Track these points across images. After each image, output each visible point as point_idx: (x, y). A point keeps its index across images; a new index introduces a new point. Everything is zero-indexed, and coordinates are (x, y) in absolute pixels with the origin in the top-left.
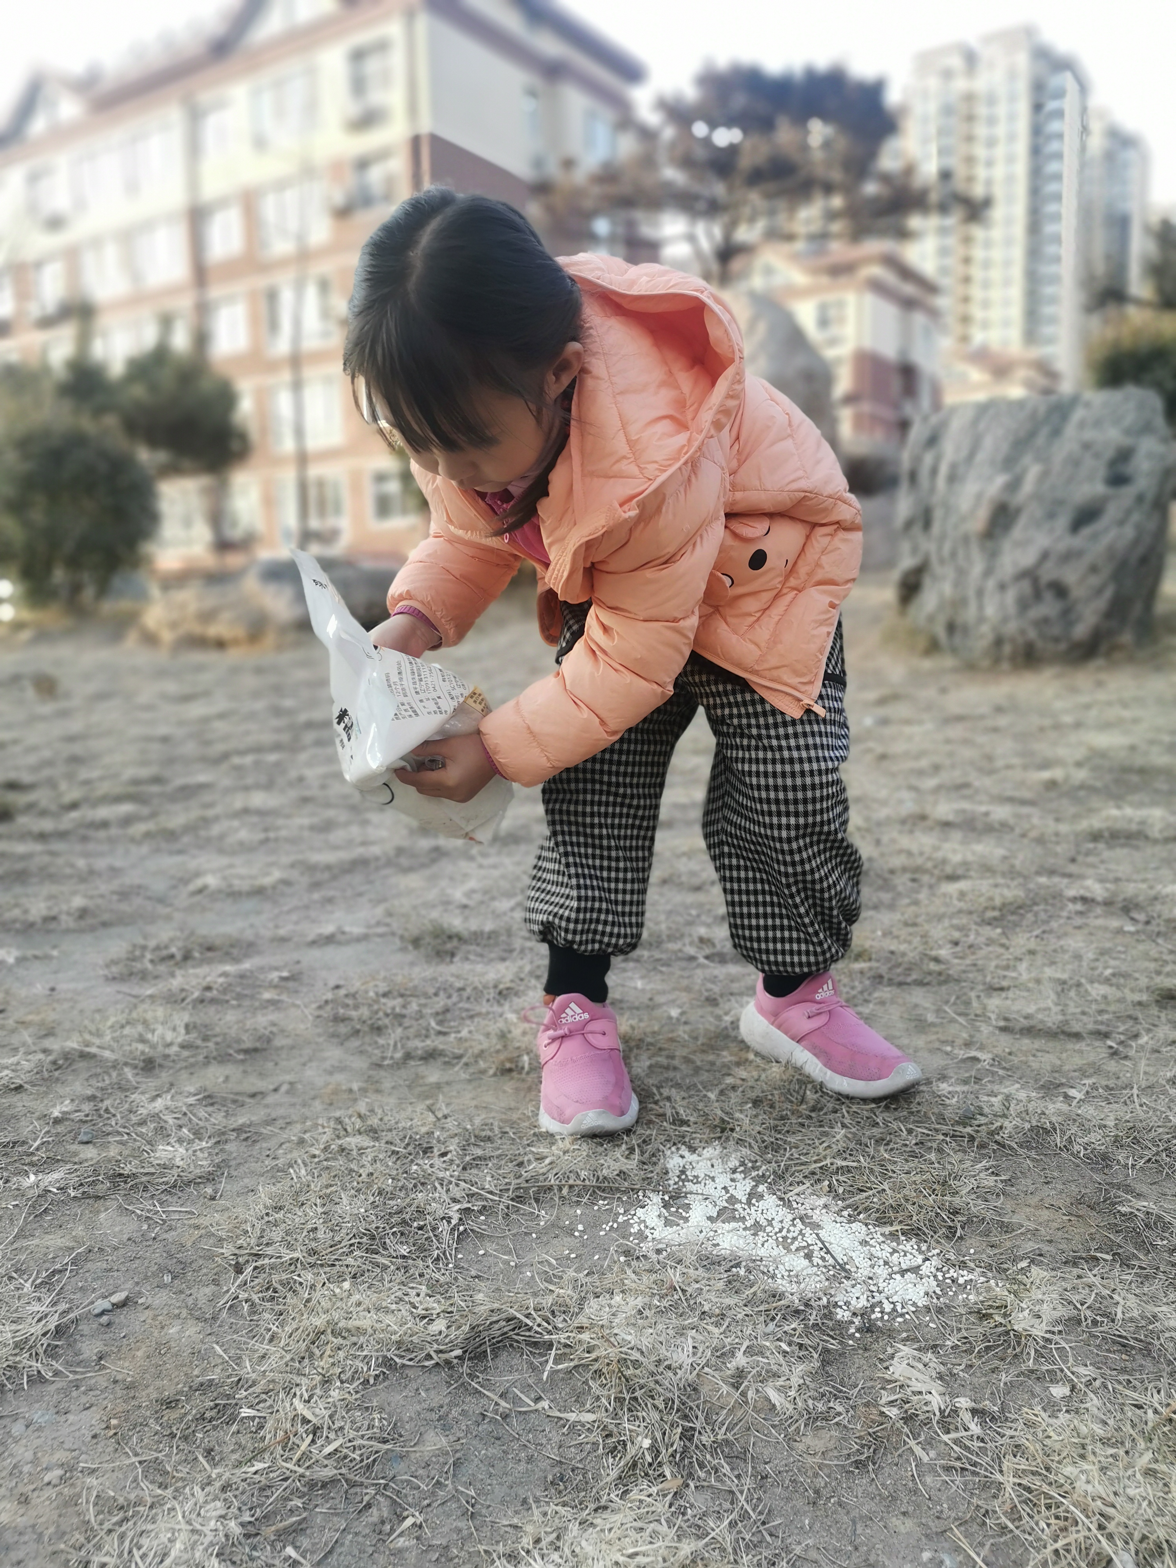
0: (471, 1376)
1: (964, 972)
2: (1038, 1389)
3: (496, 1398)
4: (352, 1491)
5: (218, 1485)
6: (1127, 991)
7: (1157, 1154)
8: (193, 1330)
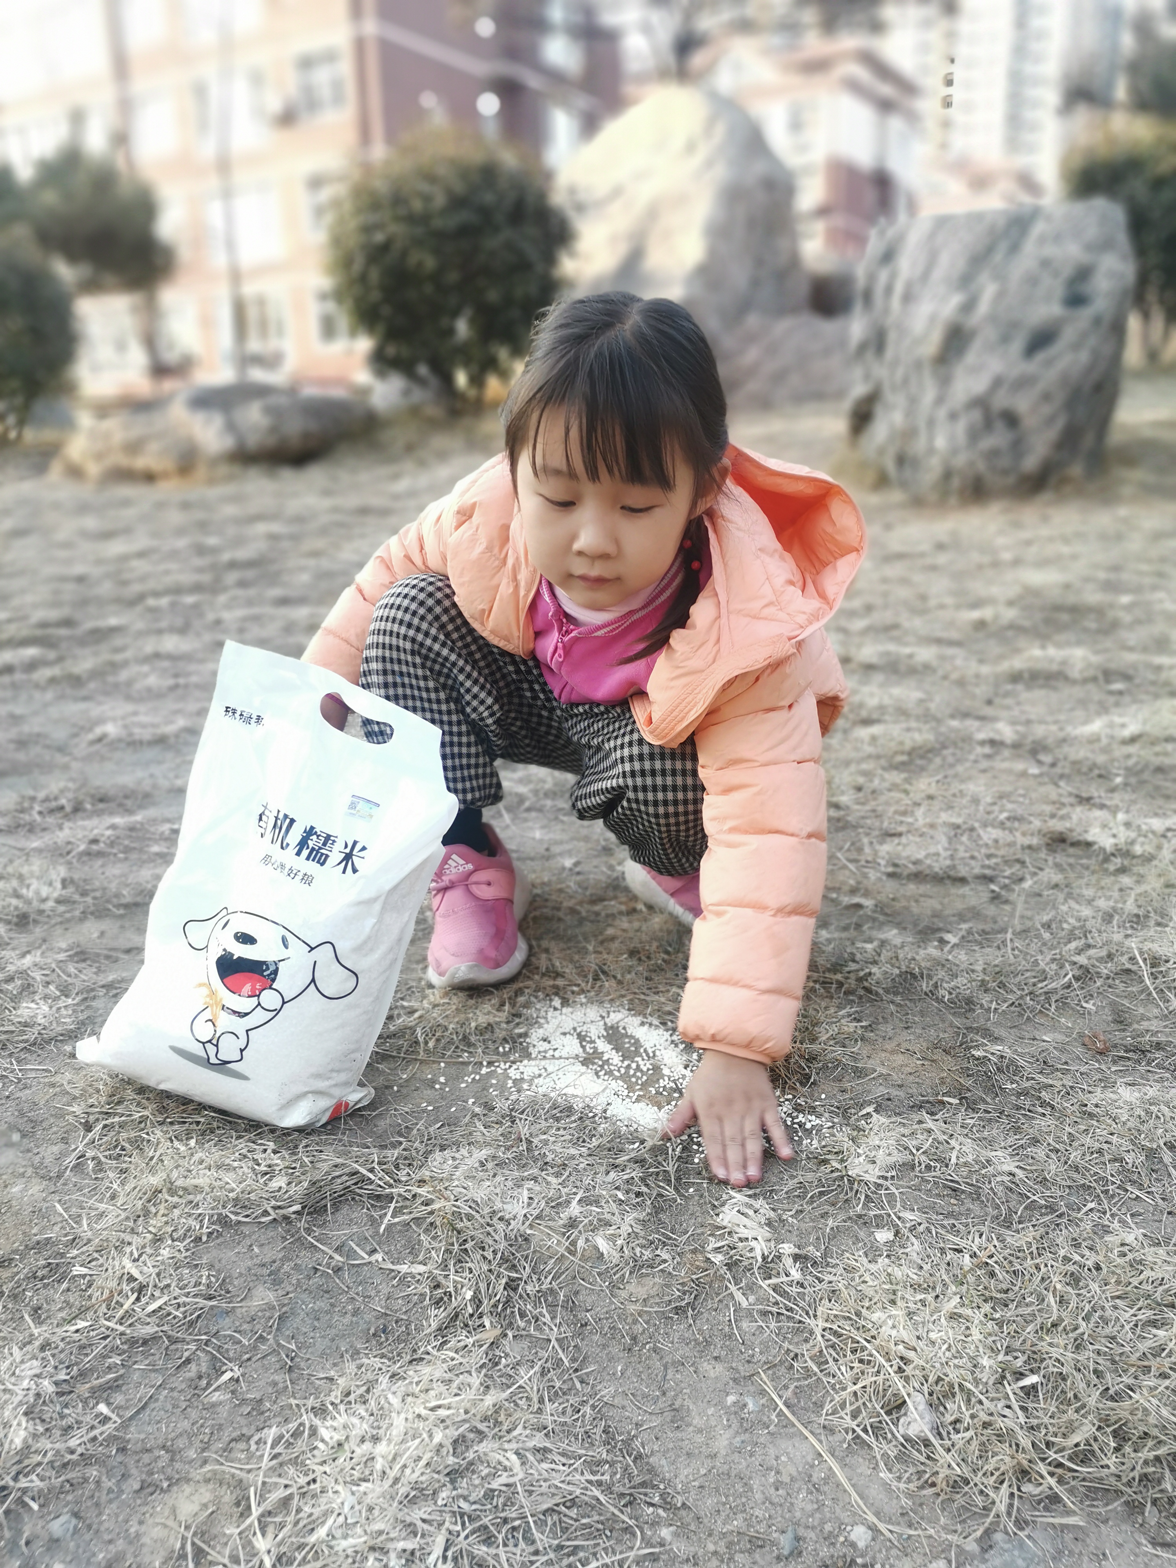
0: (309, 1231)
1: (863, 818)
2: (862, 1234)
3: (330, 1252)
4: (173, 1347)
5: (37, 1343)
6: (1018, 834)
7: (1021, 997)
8: (36, 1189)
